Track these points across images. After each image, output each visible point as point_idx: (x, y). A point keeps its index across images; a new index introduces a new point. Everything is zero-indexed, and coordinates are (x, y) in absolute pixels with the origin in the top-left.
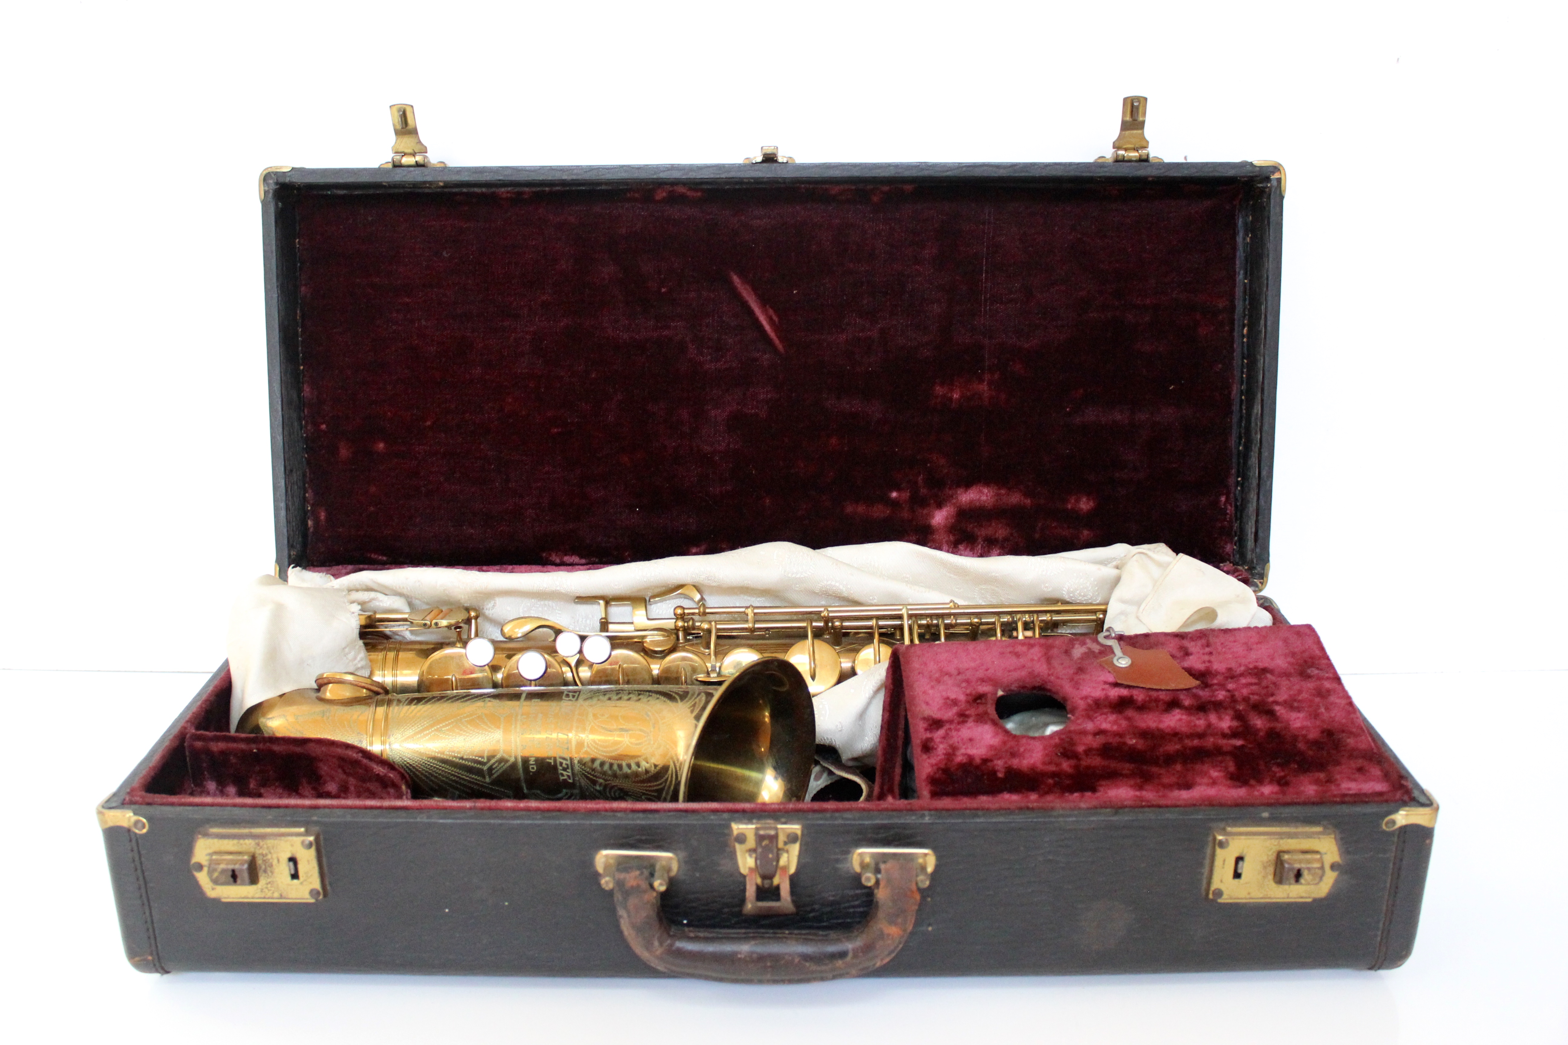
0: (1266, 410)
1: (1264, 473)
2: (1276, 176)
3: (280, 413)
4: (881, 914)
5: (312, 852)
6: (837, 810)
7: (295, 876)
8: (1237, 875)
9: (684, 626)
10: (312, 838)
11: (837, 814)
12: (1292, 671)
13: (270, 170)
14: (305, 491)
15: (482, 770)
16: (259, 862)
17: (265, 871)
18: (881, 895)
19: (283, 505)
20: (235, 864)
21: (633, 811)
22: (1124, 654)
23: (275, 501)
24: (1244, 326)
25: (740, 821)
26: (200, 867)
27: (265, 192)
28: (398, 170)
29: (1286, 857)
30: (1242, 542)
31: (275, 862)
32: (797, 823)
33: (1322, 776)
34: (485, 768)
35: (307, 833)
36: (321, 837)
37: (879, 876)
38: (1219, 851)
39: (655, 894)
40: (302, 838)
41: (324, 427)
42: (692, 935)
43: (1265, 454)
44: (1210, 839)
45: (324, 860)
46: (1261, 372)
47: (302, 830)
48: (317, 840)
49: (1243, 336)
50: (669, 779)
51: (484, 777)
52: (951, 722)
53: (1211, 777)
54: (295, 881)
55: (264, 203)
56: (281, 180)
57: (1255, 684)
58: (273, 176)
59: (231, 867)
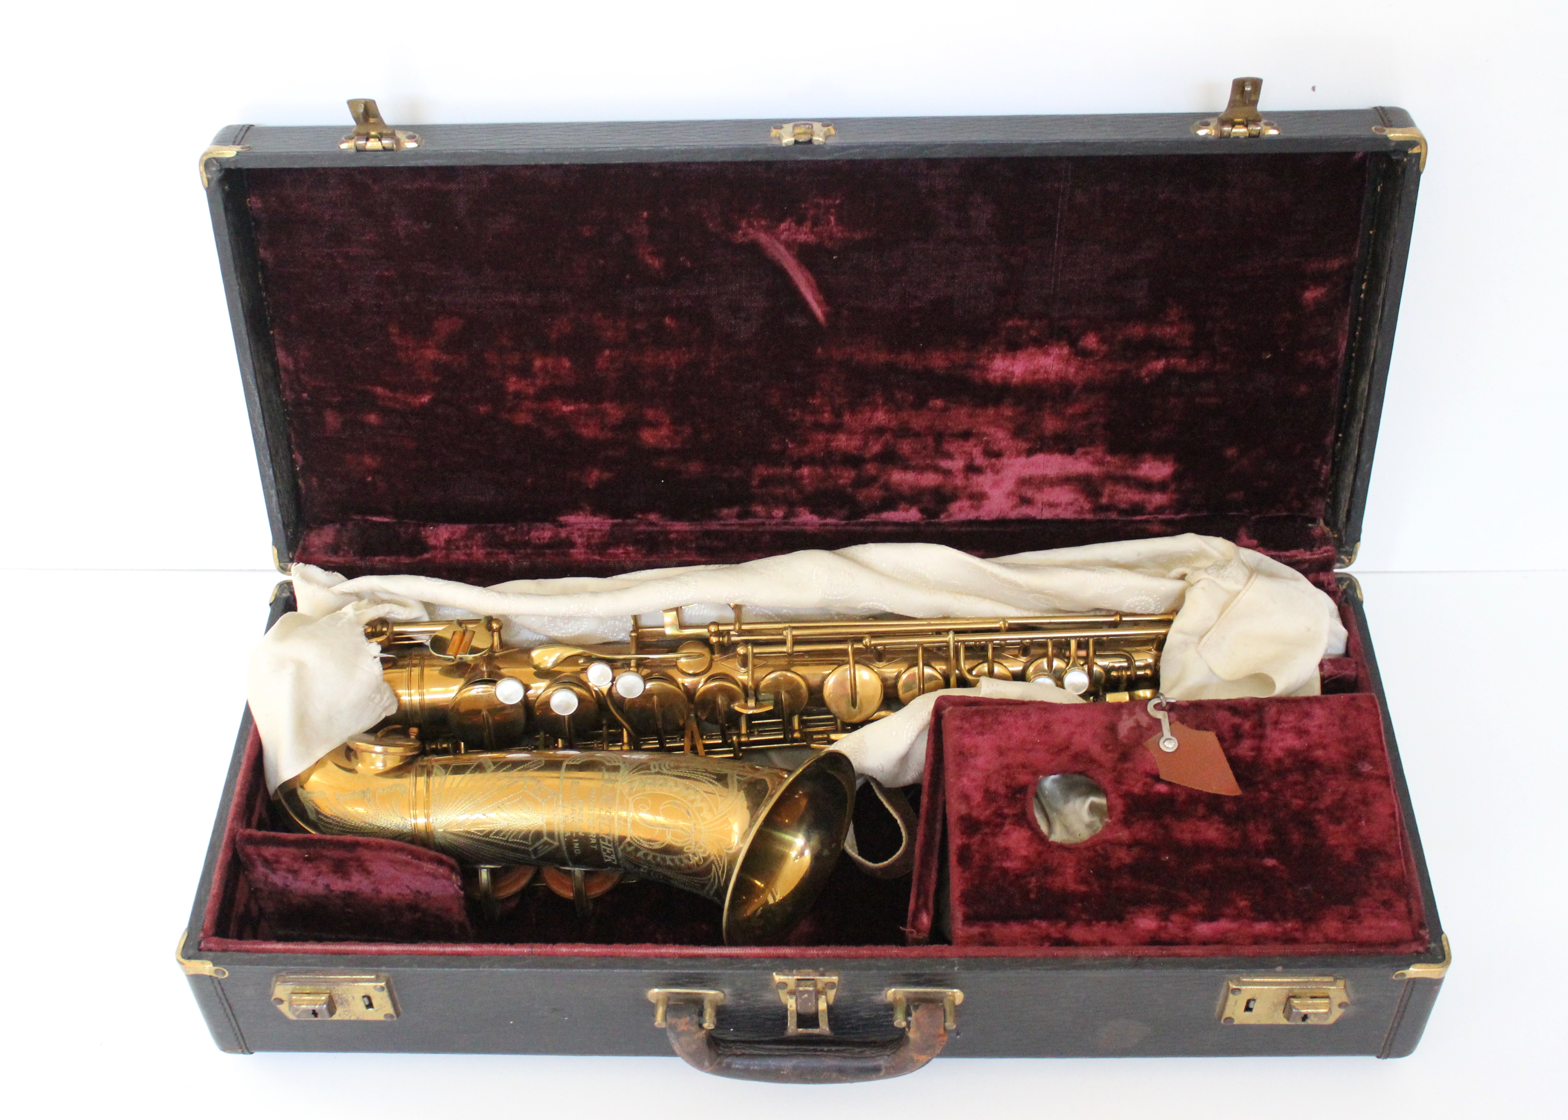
0: (1373, 397)
1: (1364, 457)
2: (1416, 150)
3: (258, 405)
4: (911, 1046)
5: (385, 993)
6: (872, 957)
7: (370, 1005)
8: (1248, 1009)
9: (719, 641)
10: (383, 984)
11: (873, 961)
12: (1342, 765)
13: (210, 156)
14: (291, 452)
15: (528, 851)
16: (336, 998)
17: (342, 1004)
18: (912, 1035)
19: (273, 492)
20: (316, 1005)
21: (682, 957)
22: (1172, 734)
23: (264, 488)
24: (1363, 281)
25: (780, 971)
26: (281, 1001)
27: (209, 180)
28: (362, 154)
29: (1296, 1001)
30: (1334, 506)
31: (350, 999)
32: (834, 975)
33: (1346, 910)
34: (530, 849)
35: (377, 980)
36: (391, 980)
37: (909, 1019)
38: (1231, 996)
39: (704, 1032)
40: (374, 984)
41: (305, 395)
42: (739, 1052)
43: (1367, 437)
44: (1225, 983)
45: (395, 994)
46: (1373, 353)
47: (373, 977)
48: (388, 983)
49: (1361, 291)
50: (712, 879)
51: (529, 855)
52: (987, 823)
53: (1236, 908)
54: (371, 1009)
55: (209, 190)
56: (227, 166)
57: (1301, 783)
58: (215, 162)
59: (312, 1007)
